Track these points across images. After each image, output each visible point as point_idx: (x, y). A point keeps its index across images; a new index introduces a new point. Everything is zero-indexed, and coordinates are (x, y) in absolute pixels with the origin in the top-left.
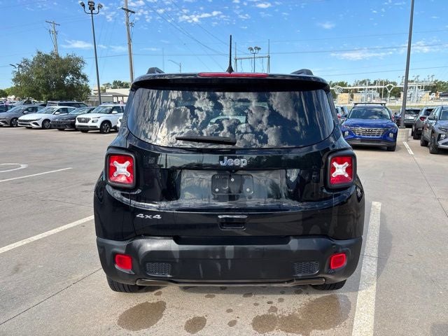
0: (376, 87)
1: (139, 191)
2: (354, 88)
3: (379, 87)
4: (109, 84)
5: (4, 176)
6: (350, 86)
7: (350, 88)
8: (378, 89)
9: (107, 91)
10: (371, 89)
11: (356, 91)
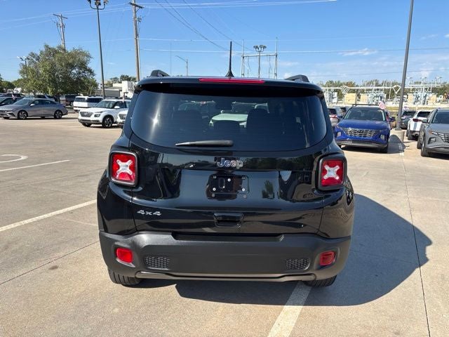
0: (383, 88)
1: (140, 189)
2: (362, 88)
3: (387, 88)
4: (116, 78)
5: (4, 166)
6: (357, 86)
7: (357, 88)
8: (385, 90)
9: (114, 85)
10: (378, 89)
11: (363, 91)
